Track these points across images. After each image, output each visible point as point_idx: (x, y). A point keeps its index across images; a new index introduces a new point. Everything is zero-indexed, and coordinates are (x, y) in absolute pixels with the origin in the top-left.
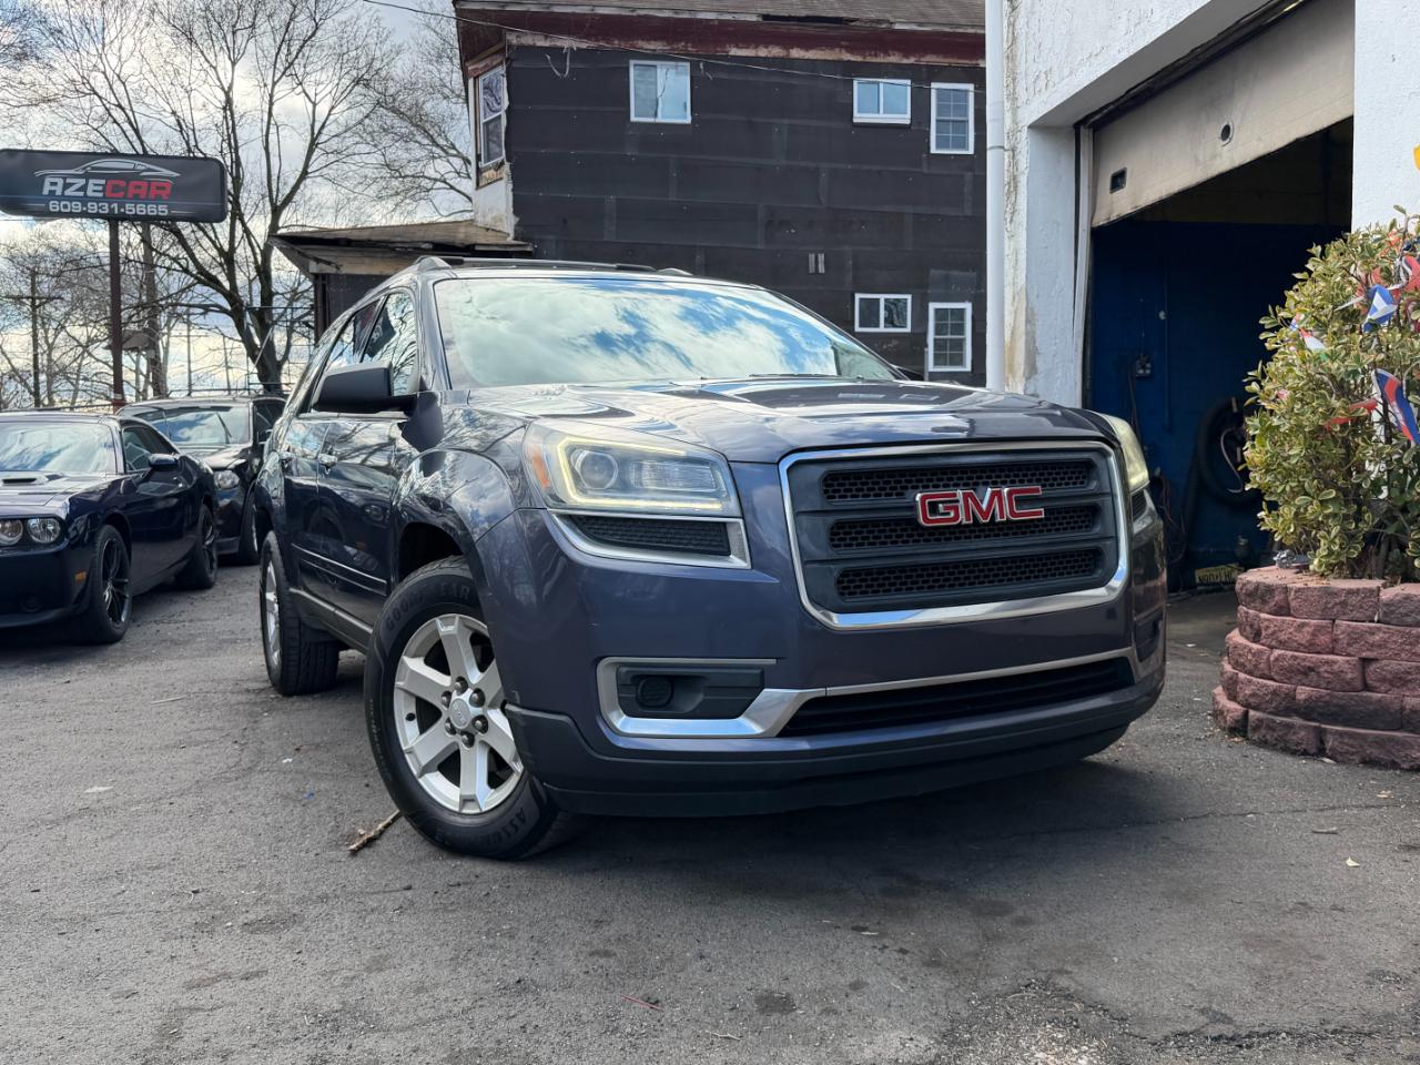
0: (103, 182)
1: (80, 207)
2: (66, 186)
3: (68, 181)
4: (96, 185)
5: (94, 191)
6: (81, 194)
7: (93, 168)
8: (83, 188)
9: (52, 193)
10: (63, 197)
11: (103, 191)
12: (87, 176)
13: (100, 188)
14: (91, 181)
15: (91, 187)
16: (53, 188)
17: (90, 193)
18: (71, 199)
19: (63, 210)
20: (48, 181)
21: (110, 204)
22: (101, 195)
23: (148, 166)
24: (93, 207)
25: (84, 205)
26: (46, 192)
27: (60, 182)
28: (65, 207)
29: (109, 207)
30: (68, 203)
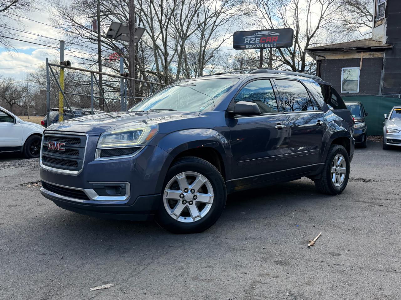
0: (260, 38)
1: (253, 46)
2: (250, 40)
3: (251, 39)
4: (258, 39)
5: (257, 41)
6: (254, 42)
7: (258, 35)
8: (255, 41)
9: (247, 43)
10: (249, 44)
11: (260, 41)
12: (256, 37)
13: (259, 40)
14: (257, 38)
15: (257, 40)
16: (247, 41)
17: (256, 42)
18: (251, 44)
19: (249, 47)
20: (246, 39)
21: (261, 44)
22: (259, 42)
23: (272, 32)
24: (257, 46)
25: (255, 45)
26: (245, 43)
27: (249, 39)
28: (250, 46)
29: (261, 46)
30: (250, 45)
